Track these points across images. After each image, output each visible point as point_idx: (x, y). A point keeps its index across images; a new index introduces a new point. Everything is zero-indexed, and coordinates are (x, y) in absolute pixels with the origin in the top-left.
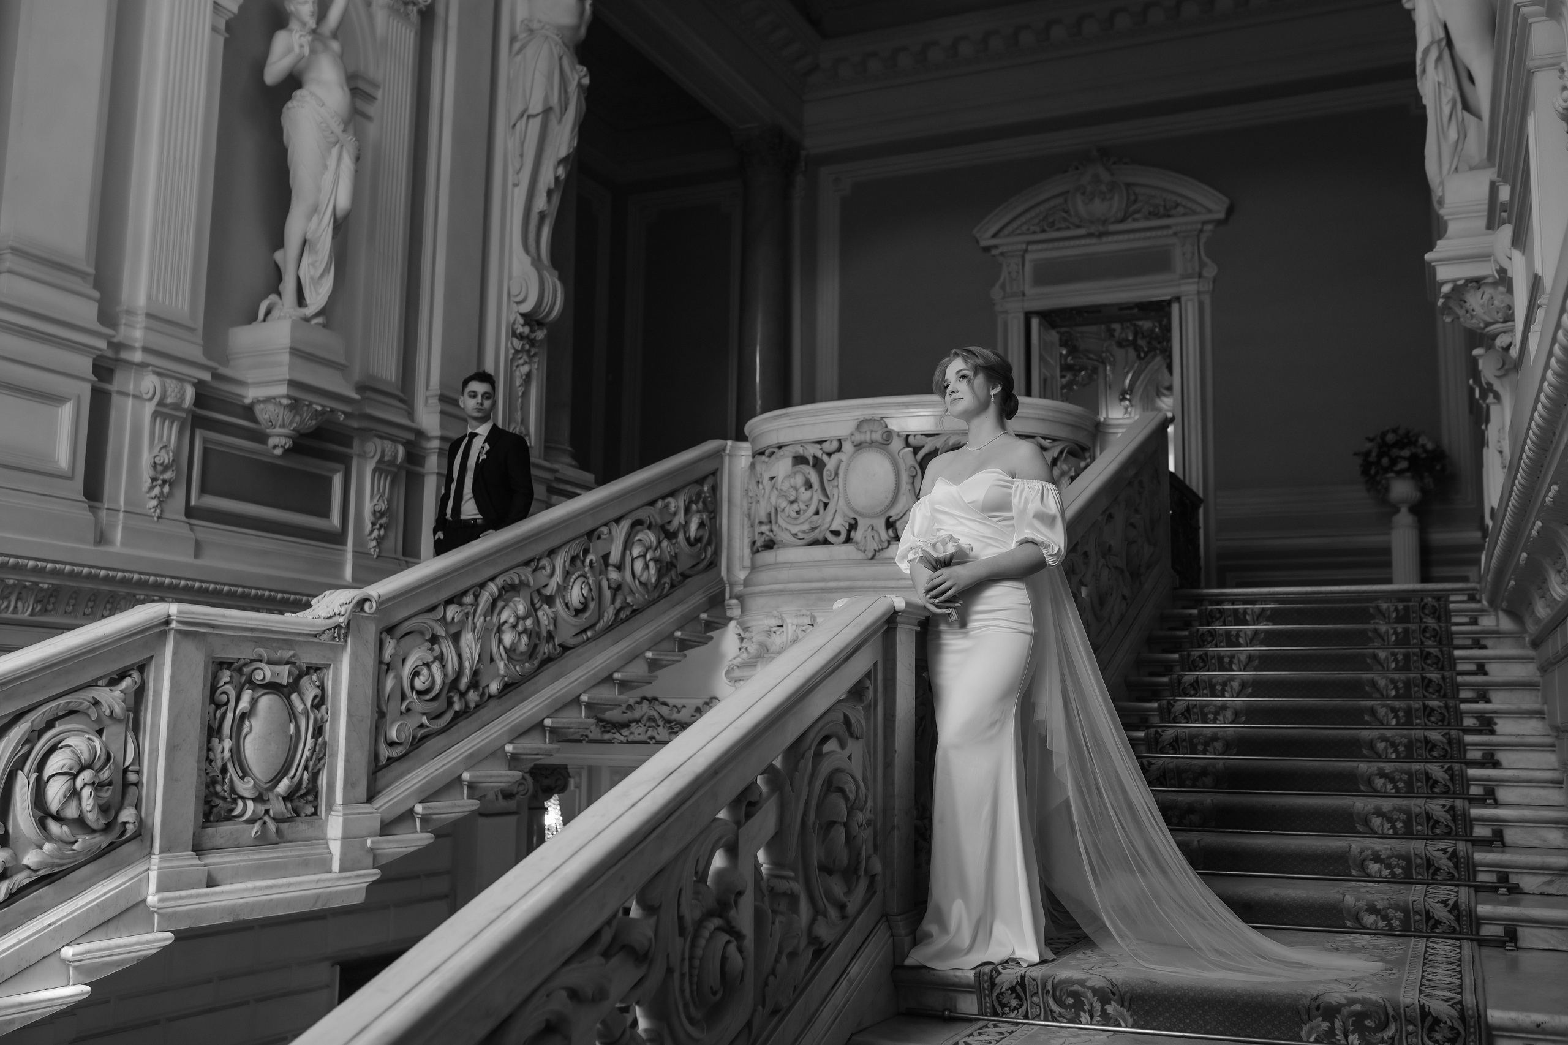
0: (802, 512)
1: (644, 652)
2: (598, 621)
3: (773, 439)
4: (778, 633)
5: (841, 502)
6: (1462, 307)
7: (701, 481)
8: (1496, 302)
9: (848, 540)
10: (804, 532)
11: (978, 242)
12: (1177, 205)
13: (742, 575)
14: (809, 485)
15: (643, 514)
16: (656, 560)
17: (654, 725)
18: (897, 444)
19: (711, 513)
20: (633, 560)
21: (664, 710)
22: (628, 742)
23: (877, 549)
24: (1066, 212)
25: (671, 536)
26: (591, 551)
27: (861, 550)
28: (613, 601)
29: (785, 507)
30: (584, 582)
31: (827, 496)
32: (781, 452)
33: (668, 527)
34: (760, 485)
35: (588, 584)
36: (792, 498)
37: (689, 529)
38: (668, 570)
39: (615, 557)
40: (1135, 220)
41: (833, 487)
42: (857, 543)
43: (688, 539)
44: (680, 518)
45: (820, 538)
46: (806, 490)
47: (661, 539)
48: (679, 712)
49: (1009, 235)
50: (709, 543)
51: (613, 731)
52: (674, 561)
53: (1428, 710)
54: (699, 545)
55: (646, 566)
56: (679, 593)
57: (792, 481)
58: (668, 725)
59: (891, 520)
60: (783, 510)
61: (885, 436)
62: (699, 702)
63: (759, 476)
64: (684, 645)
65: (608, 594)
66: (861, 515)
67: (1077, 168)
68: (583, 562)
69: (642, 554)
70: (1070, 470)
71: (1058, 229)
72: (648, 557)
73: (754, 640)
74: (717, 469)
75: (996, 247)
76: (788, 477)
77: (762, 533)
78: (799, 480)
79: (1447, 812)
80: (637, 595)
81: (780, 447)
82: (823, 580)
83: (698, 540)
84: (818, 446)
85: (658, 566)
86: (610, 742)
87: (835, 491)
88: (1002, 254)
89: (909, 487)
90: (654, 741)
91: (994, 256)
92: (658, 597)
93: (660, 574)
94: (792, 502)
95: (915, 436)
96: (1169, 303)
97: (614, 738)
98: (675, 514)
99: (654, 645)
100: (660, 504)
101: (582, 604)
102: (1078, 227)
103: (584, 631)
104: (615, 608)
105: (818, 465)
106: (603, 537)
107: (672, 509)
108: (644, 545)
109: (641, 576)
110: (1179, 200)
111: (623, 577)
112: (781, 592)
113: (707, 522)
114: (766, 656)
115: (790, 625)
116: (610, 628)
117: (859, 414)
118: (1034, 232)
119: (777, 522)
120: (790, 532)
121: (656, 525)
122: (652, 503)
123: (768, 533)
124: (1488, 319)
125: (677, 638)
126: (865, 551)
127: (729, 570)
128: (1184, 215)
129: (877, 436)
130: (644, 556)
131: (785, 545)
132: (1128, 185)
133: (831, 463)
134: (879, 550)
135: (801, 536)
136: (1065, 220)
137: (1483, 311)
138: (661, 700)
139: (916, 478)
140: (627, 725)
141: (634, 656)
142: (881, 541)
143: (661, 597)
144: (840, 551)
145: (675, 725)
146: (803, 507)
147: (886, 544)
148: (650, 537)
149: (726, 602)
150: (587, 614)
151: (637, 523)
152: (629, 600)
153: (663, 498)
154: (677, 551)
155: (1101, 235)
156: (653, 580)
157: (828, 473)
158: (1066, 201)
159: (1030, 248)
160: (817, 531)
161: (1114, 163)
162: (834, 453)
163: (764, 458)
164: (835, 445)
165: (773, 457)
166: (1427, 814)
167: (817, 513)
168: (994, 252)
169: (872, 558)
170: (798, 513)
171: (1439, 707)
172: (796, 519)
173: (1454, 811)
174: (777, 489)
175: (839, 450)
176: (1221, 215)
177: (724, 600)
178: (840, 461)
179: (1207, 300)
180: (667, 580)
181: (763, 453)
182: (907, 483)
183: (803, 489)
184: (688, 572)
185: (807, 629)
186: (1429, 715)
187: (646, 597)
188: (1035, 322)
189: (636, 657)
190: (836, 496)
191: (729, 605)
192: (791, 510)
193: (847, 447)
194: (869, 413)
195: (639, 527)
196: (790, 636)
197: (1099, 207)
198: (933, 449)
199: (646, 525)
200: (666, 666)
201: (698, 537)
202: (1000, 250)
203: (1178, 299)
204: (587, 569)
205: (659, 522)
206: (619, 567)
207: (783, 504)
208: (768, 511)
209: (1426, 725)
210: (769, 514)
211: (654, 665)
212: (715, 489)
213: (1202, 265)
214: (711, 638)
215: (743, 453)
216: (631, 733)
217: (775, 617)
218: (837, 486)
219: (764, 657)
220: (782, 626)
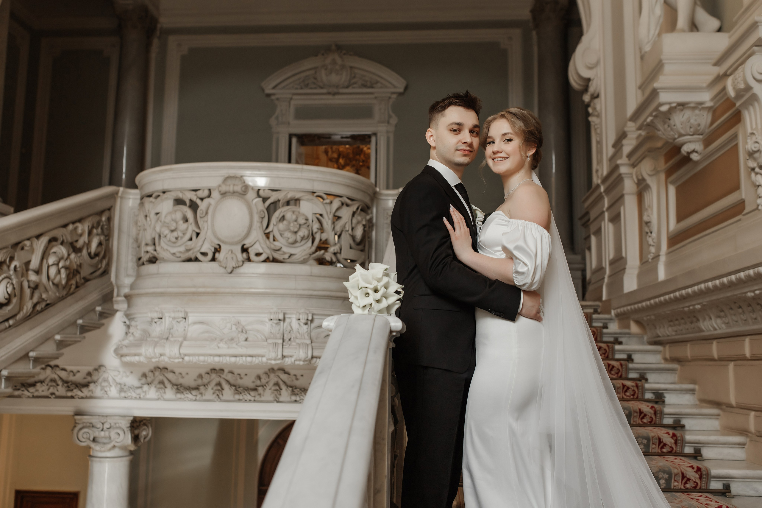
0: (179, 238)
1: (53, 336)
2: (19, 313)
3: (158, 186)
4: (158, 323)
5: (209, 233)
6: (665, 123)
7: (101, 213)
8: (692, 121)
9: (213, 259)
10: (180, 252)
11: (263, 90)
12: (377, 82)
13: (127, 281)
14: (186, 220)
15: (59, 233)
16: (66, 268)
17: (54, 384)
18: (251, 195)
19: (106, 236)
20: (48, 267)
21: (63, 374)
22: (34, 397)
23: (235, 266)
24: (315, 79)
25: (77, 250)
26: (16, 258)
27: (223, 267)
28: (32, 297)
29: (167, 235)
30: (9, 282)
31: (199, 228)
32: (165, 195)
33: (75, 244)
34: (148, 219)
35: (12, 284)
36: (173, 228)
37: (90, 247)
38: (74, 275)
39: (35, 263)
40: (354, 88)
41: (204, 222)
42: (220, 262)
43: (89, 254)
44: (85, 238)
45: (193, 257)
46: (184, 223)
47: (70, 252)
48: (74, 375)
49: (283, 88)
50: (104, 257)
51: (22, 389)
52: (79, 269)
53: (625, 388)
54: (97, 258)
55: (59, 272)
56: (81, 292)
57: (174, 216)
58: (66, 385)
59: (245, 247)
60: (165, 236)
61: (243, 189)
62: (90, 369)
63: (147, 211)
64: (84, 329)
65: (28, 292)
66: (224, 242)
67: (323, 55)
68: (9, 267)
69: (56, 262)
70: (362, 220)
71: (311, 88)
72: (61, 265)
73: (138, 327)
74: (112, 207)
75: (274, 94)
76: (170, 213)
77: (147, 252)
78: (179, 216)
79: (696, 472)
80: (50, 293)
81: (164, 192)
82: (194, 287)
83: (97, 255)
84: (194, 193)
85: (68, 272)
86: (19, 397)
87: (205, 225)
88: (278, 99)
89: (259, 224)
90: (54, 396)
91: (272, 100)
92: (66, 295)
93: (69, 278)
94: (172, 231)
95: (264, 190)
96: (369, 136)
97: (23, 394)
98: (81, 235)
99: (61, 330)
100: (71, 227)
101: (6, 299)
102: (322, 88)
103: (7, 320)
104: (33, 303)
105: (194, 206)
106: (26, 248)
107: (79, 231)
108: (58, 257)
109: (54, 279)
110: (379, 79)
111: (41, 280)
112: (162, 294)
113: (104, 243)
114: (149, 339)
115: (167, 318)
116: (28, 318)
117: (226, 172)
118: (297, 89)
119: (159, 244)
120: (170, 252)
121: (67, 242)
122: (65, 226)
123: (152, 252)
124: (683, 132)
125: (79, 324)
126: (225, 268)
127: (117, 277)
128: (381, 88)
129: (238, 188)
130: (58, 264)
131: (164, 260)
132: (351, 68)
133: (202, 206)
134: (236, 268)
135: (178, 255)
136: (314, 83)
137: (682, 126)
138: (61, 367)
139: (264, 219)
140: (33, 385)
141: (47, 338)
142: (238, 261)
143: (69, 294)
144: (206, 266)
145: (71, 384)
146: (180, 234)
147: (241, 263)
148: (62, 250)
149: (114, 299)
150: (9, 308)
151: (53, 240)
152: (44, 296)
153: (73, 223)
154: (81, 262)
155: (335, 94)
156: (64, 282)
157: (201, 212)
158: (315, 73)
159: (295, 97)
160: (190, 252)
161: (344, 54)
162: (205, 198)
163: (151, 199)
164: (206, 193)
165: (159, 199)
166: (683, 474)
167: (191, 239)
168: (273, 97)
169: (231, 273)
170: (177, 238)
171: (633, 386)
172: (174, 243)
173: (701, 471)
174: (161, 221)
175: (209, 196)
176: (401, 90)
177: (112, 297)
178: (210, 205)
179: (392, 136)
180: (73, 282)
181: (150, 196)
182: (257, 222)
183: (181, 222)
184: (89, 277)
185: (181, 321)
186: (626, 391)
187: (57, 294)
188: (294, 140)
189: (48, 339)
190: (206, 228)
191: (116, 301)
192: (172, 236)
193: (215, 194)
194: (232, 172)
195: (54, 243)
196: (167, 325)
197: (334, 78)
198: (276, 200)
199: (59, 242)
200: (70, 345)
201: (97, 252)
202: (277, 96)
203: (375, 134)
204: (12, 272)
205: (70, 240)
206: (38, 272)
207: (166, 232)
208: (153, 236)
209: (623, 398)
210: (154, 239)
211: (61, 344)
212: (109, 220)
213: (390, 117)
214: (103, 324)
215: (131, 197)
216: (37, 391)
217: (157, 312)
218: (207, 221)
219: (146, 340)
220: (161, 318)
